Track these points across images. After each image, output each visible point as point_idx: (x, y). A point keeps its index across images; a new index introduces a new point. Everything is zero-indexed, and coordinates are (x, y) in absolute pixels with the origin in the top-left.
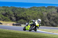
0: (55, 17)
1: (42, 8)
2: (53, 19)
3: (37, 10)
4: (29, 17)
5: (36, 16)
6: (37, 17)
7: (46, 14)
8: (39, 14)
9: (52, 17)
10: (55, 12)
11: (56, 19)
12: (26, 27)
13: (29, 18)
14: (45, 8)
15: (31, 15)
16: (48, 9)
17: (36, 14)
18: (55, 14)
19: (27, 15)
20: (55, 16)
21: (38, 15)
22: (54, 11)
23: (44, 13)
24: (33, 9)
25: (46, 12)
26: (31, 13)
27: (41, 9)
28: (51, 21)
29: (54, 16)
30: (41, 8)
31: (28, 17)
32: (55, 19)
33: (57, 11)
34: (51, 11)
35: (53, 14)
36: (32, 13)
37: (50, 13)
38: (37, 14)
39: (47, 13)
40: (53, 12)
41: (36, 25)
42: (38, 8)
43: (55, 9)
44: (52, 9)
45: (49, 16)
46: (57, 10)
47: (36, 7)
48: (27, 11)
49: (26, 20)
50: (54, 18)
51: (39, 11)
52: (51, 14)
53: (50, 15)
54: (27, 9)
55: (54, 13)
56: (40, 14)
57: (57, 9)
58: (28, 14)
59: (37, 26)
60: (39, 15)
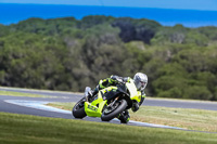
0: (114, 56)
1: (65, 22)
2: (103, 65)
3: (44, 29)
4: (15, 57)
5: (39, 53)
6: (47, 58)
7: (76, 46)
8: (50, 45)
9: (102, 55)
10: (111, 38)
11: (117, 65)
12: (87, 103)
13: (14, 61)
14: (73, 23)
15: (21, 51)
16: (86, 24)
17: (43, 46)
18: (111, 44)
19: (8, 52)
20: (114, 51)
21: (47, 48)
22: (108, 34)
23: (70, 43)
24: (29, 27)
25: (79, 36)
26: (23, 42)
27: (60, 27)
28: (97, 73)
29: (108, 54)
30: (59, 22)
31: (10, 57)
32: (111, 65)
33: (121, 35)
34: (98, 35)
35: (106, 47)
36: (26, 43)
37: (93, 42)
38: (46, 44)
39: (83, 41)
40: (106, 38)
41: (132, 97)
42: (47, 22)
43: (113, 26)
44: (99, 26)
45: (90, 52)
46: (118, 30)
47: (40, 20)
48: (7, 34)
49: (6, 70)
50: (108, 62)
51: (51, 33)
52: (98, 45)
53: (93, 50)
54: (9, 27)
55: (110, 41)
56: (56, 45)
57: (118, 25)
58: (11, 48)
59: (135, 101)
60: (53, 49)
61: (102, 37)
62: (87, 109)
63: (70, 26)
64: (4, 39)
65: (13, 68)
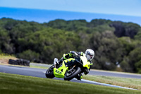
0: (111, 46)
1: (80, 22)
2: (104, 51)
3: (65, 27)
4: (46, 44)
5: (63, 43)
6: (67, 46)
8: (70, 37)
9: (103, 45)
10: (109, 34)
11: (112, 52)
12: (55, 69)
13: (45, 47)
14: (85, 24)
15: (50, 41)
16: (93, 25)
18: (109, 38)
19: (42, 41)
20: (111, 43)
21: (68, 40)
22: (107, 32)
23: (82, 37)
24: (55, 25)
25: (88, 32)
26: (52, 35)
27: (76, 26)
28: (100, 57)
29: (107, 44)
30: (75, 23)
31: (43, 44)
32: (109, 52)
34: (100, 32)
35: (106, 40)
36: (54, 35)
37: (97, 36)
38: (67, 37)
39: (91, 35)
40: (106, 34)
42: (68, 22)
43: (110, 26)
44: (102, 26)
45: (95, 43)
46: (114, 29)
47: (63, 21)
48: (42, 29)
50: (107, 50)
51: (70, 30)
52: (101, 38)
53: (98, 42)
54: (42, 25)
55: (108, 36)
56: (74, 37)
57: (114, 26)
58: (44, 38)
60: (72, 40)
61: (104, 33)
62: (55, 73)
63: (82, 25)
64: (39, 32)
65: (45, 51)
